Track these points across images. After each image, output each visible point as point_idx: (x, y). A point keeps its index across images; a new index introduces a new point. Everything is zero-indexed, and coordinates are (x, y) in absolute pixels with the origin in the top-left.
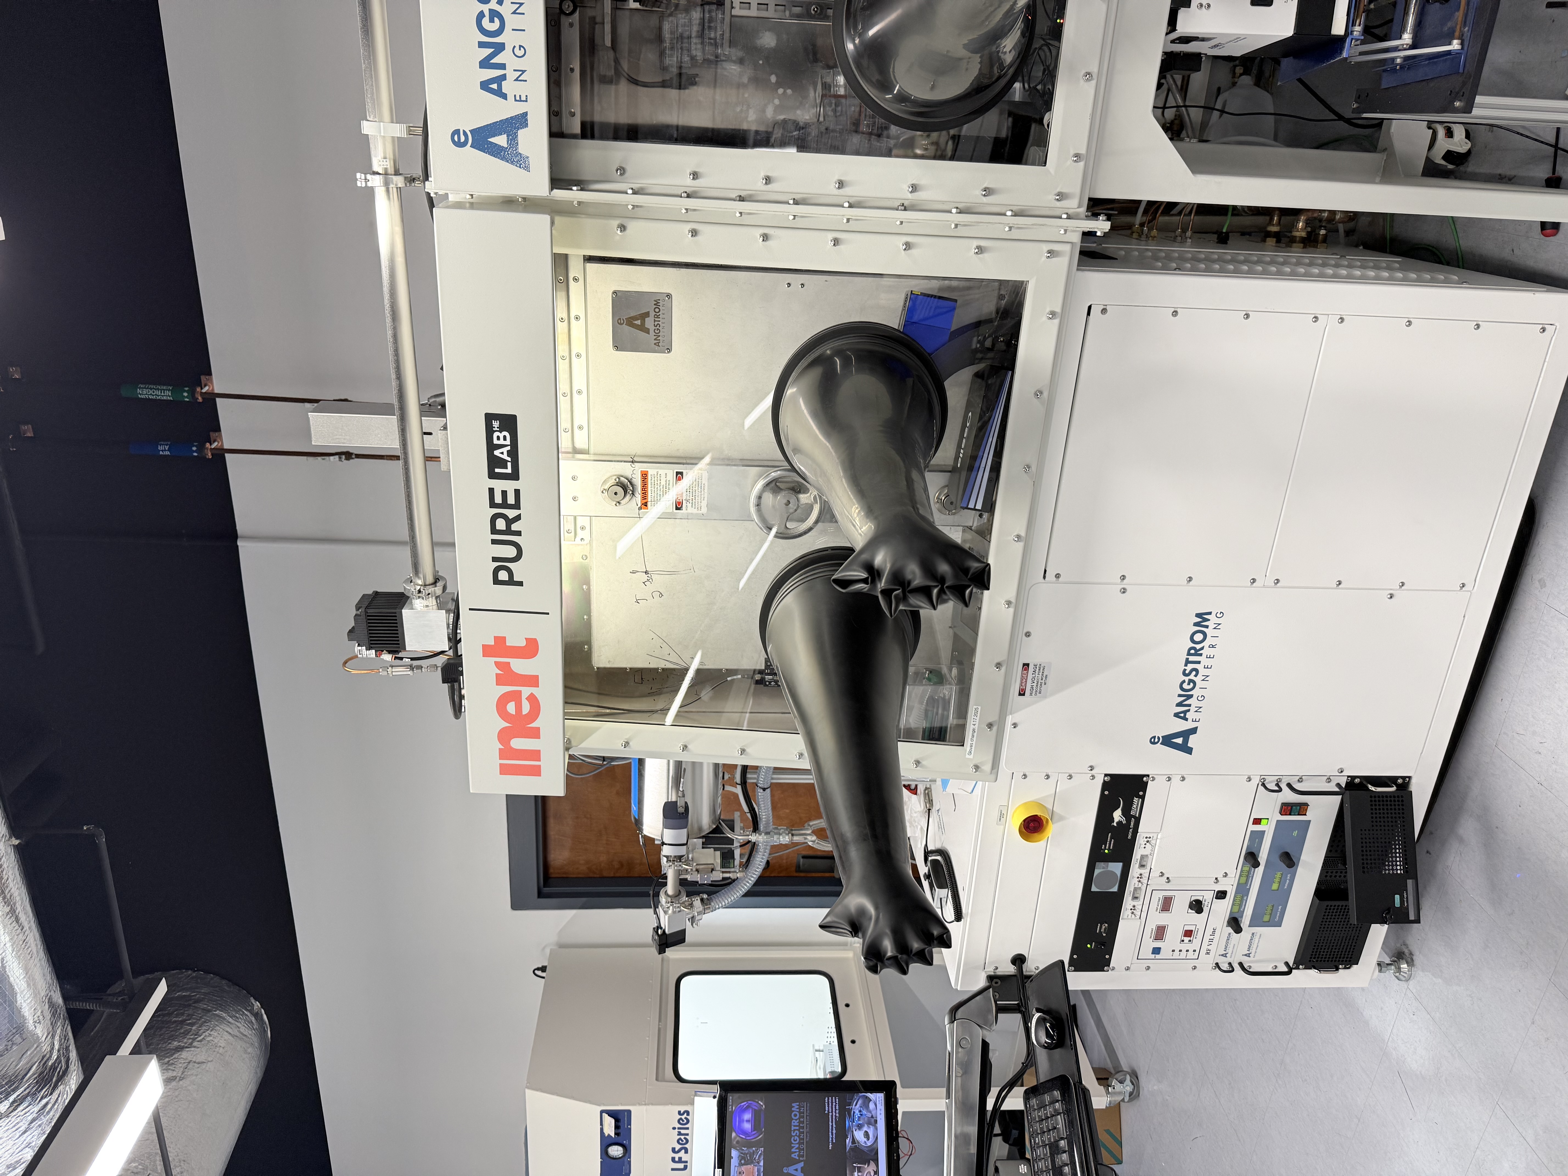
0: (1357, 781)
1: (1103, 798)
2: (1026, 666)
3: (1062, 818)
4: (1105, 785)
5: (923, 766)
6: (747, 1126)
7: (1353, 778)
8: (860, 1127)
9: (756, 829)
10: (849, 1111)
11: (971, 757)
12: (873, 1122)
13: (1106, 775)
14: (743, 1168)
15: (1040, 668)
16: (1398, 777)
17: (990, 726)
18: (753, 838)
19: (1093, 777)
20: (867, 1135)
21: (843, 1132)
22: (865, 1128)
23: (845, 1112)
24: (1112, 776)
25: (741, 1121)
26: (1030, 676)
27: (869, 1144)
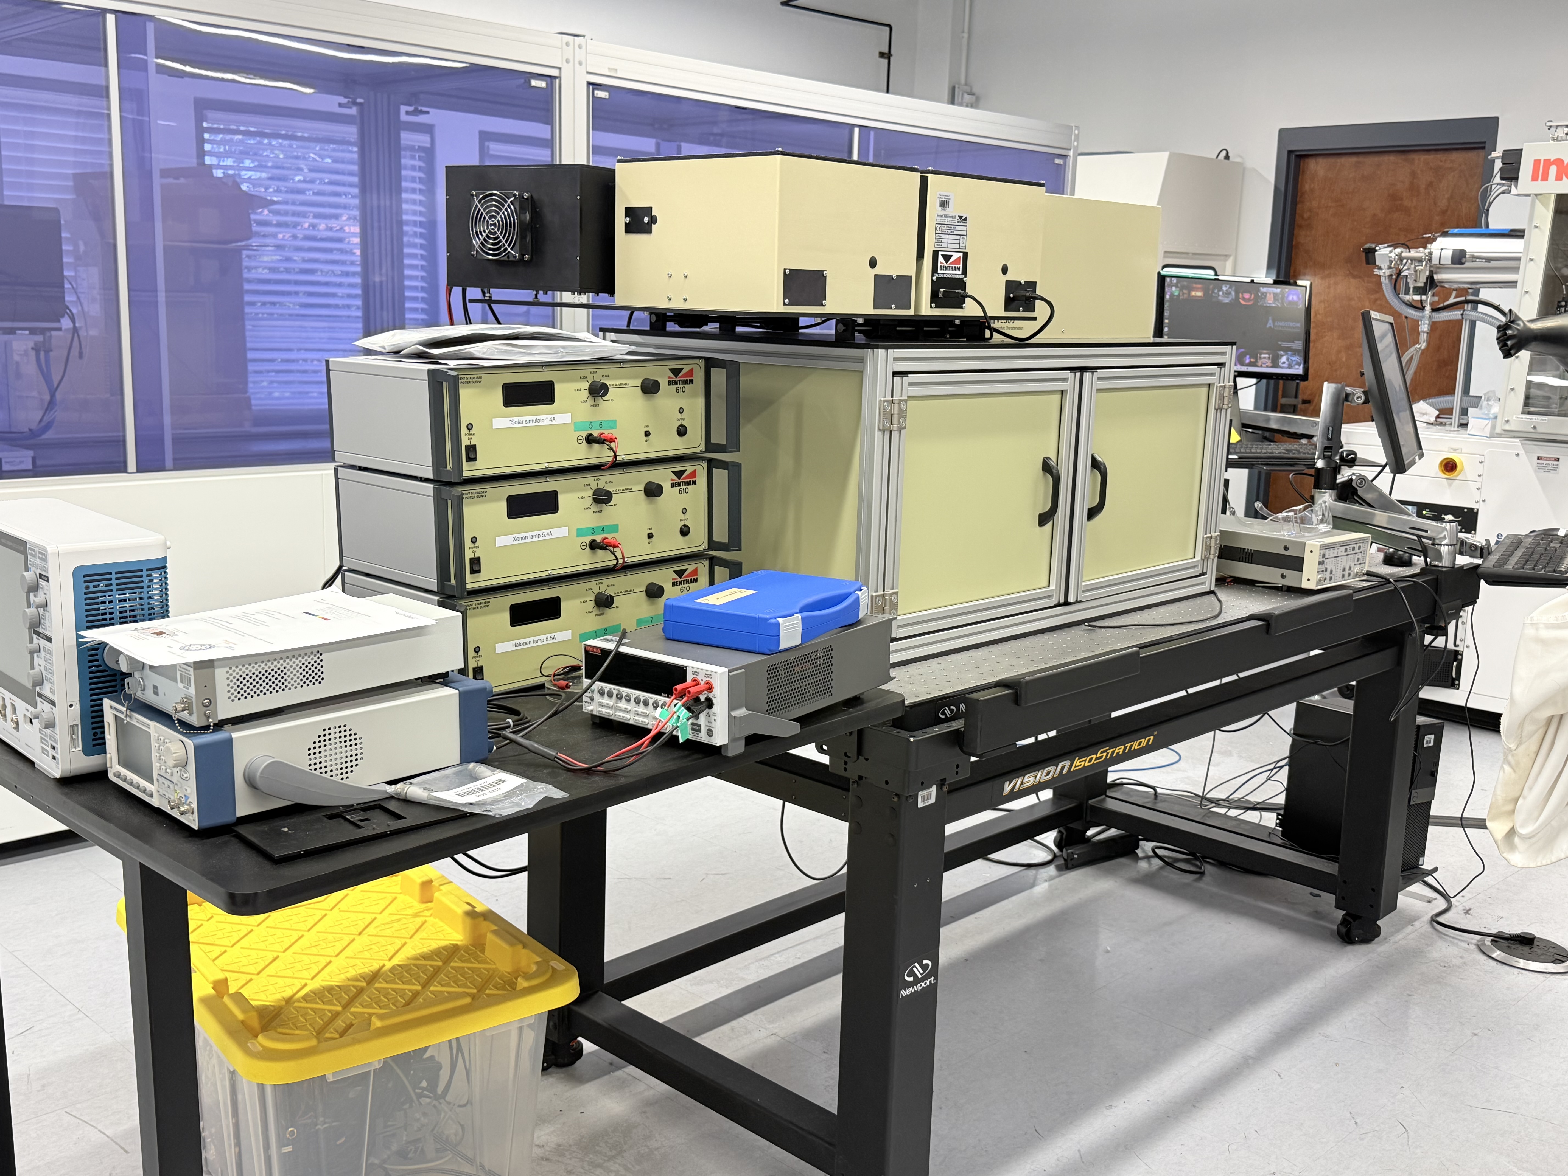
0: (1460, 657)
1: (1461, 509)
2: (1558, 460)
3: (1450, 485)
4: (1471, 510)
5: (1510, 392)
6: (1290, 298)
7: (1462, 655)
8: (1288, 359)
9: (1434, 310)
10: (1295, 354)
11: (1514, 418)
12: (1290, 367)
13: (1478, 510)
14: (1272, 295)
15: (1556, 468)
16: (1459, 681)
17: (1535, 428)
18: (1428, 308)
19: (1477, 502)
20: (1284, 363)
21: (1286, 350)
22: (1287, 363)
23: (1295, 352)
24: (1477, 513)
25: (1293, 295)
26: (1550, 462)
27: (1280, 364)
